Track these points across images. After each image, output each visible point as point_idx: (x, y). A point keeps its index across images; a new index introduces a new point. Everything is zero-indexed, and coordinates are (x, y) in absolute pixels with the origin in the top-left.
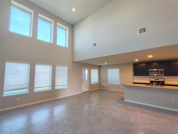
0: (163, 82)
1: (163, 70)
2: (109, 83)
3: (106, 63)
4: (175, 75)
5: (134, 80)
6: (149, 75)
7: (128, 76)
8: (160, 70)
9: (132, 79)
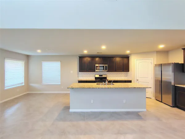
0: (106, 78)
1: (107, 65)
2: (45, 82)
3: (39, 51)
4: (116, 71)
5: (78, 77)
6: (94, 71)
7: (72, 72)
8: (105, 65)
9: (77, 75)
